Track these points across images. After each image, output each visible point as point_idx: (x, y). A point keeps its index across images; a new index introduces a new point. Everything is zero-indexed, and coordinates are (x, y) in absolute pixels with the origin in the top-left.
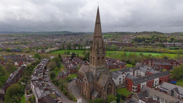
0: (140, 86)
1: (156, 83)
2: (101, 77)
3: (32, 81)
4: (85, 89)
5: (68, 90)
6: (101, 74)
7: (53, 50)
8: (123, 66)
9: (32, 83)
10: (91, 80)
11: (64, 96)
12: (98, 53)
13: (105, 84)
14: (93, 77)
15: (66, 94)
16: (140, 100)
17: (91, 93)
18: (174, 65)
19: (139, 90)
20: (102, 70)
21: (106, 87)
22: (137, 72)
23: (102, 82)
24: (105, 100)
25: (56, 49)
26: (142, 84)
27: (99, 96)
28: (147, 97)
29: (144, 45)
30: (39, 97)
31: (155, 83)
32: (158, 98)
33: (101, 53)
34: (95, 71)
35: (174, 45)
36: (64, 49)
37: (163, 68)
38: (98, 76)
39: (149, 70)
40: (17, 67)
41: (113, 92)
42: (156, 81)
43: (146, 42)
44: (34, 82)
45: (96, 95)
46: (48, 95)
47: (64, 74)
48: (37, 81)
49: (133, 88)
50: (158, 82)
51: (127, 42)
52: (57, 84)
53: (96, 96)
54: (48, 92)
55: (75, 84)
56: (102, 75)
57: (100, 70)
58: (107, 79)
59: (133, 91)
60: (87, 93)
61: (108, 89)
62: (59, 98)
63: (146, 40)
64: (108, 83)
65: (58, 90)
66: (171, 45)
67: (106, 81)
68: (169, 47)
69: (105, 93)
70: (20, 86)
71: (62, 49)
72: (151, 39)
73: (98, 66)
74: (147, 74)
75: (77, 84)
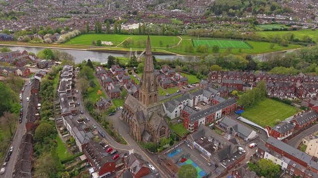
0: (198, 123)
1: (218, 116)
2: (153, 117)
3: (65, 116)
4: (135, 129)
5: (113, 128)
6: (153, 113)
7: (71, 36)
8: (184, 83)
9: (65, 119)
10: (141, 121)
11: (109, 136)
12: (150, 91)
13: (157, 127)
14: (144, 117)
15: (112, 134)
16: (194, 142)
17: (143, 135)
18: (250, 80)
19: (196, 127)
20: (155, 109)
21: (159, 130)
22: (199, 97)
23: (155, 124)
24: (158, 144)
25: (76, 33)
26: (200, 121)
27: (151, 140)
28: (203, 138)
29: (226, 20)
30: (82, 142)
31: (216, 116)
32: (213, 140)
33: (153, 90)
34: (146, 110)
35: (273, 20)
36: (89, 32)
37: (234, 87)
38: (150, 116)
39: (213, 96)
40: (24, 79)
41: (166, 132)
42: (218, 114)
43: (229, 14)
44: (67, 117)
45: (147, 137)
46: (92, 139)
47: (105, 103)
48: (71, 117)
49: (190, 126)
50: (220, 115)
51: (198, 14)
52: (98, 118)
53: (147, 139)
54: (90, 134)
55: (121, 118)
56: (154, 115)
57: (152, 110)
58: (159, 121)
59: (189, 129)
60: (137, 135)
61: (161, 132)
62: (104, 140)
63: (231, 10)
64: (161, 126)
65: (101, 127)
66: (268, 20)
67: (159, 124)
68: (265, 24)
69: (158, 136)
70: (50, 124)
71: (86, 31)
72: (239, 8)
73: (150, 105)
74: (211, 99)
75: (124, 119)
